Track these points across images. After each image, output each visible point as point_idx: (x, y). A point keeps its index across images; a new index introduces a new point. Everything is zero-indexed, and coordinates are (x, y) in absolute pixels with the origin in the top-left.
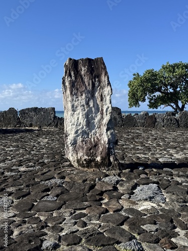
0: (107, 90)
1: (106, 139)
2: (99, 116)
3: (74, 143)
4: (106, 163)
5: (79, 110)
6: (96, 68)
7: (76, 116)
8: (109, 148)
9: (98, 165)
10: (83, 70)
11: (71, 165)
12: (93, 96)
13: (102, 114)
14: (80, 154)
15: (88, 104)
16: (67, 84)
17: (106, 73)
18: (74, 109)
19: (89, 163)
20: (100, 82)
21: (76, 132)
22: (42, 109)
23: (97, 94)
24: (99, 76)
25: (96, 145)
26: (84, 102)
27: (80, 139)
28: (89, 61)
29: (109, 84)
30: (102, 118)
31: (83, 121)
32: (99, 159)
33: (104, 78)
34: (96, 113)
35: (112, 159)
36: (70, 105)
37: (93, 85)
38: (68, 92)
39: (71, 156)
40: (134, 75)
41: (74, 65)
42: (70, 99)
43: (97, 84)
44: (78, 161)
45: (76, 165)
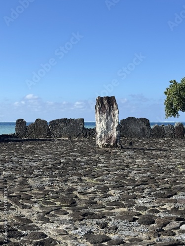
0: (116, 112)
1: (116, 135)
2: (112, 124)
3: (101, 137)
4: (115, 146)
5: (103, 121)
6: (111, 101)
7: (101, 124)
8: (117, 139)
9: (111, 147)
10: (105, 102)
11: (99, 147)
12: (110, 114)
13: (114, 123)
14: (103, 142)
15: (107, 118)
16: (97, 108)
17: (116, 103)
18: (101, 120)
19: (107, 146)
20: (113, 108)
21: (101, 132)
22: (72, 120)
23: (112, 114)
24: (113, 105)
25: (111, 138)
26: (105, 117)
27: (103, 135)
28: (108, 98)
29: (117, 109)
30: (114, 125)
31: (105, 126)
32: (112, 144)
33: (115, 106)
34: (111, 123)
35: (118, 144)
36: (98, 119)
37: (110, 109)
38: (98, 112)
39: (99, 143)
40: (171, 82)
41: (101, 100)
42: (99, 116)
43: (112, 108)
44: (102, 145)
45: (101, 147)
